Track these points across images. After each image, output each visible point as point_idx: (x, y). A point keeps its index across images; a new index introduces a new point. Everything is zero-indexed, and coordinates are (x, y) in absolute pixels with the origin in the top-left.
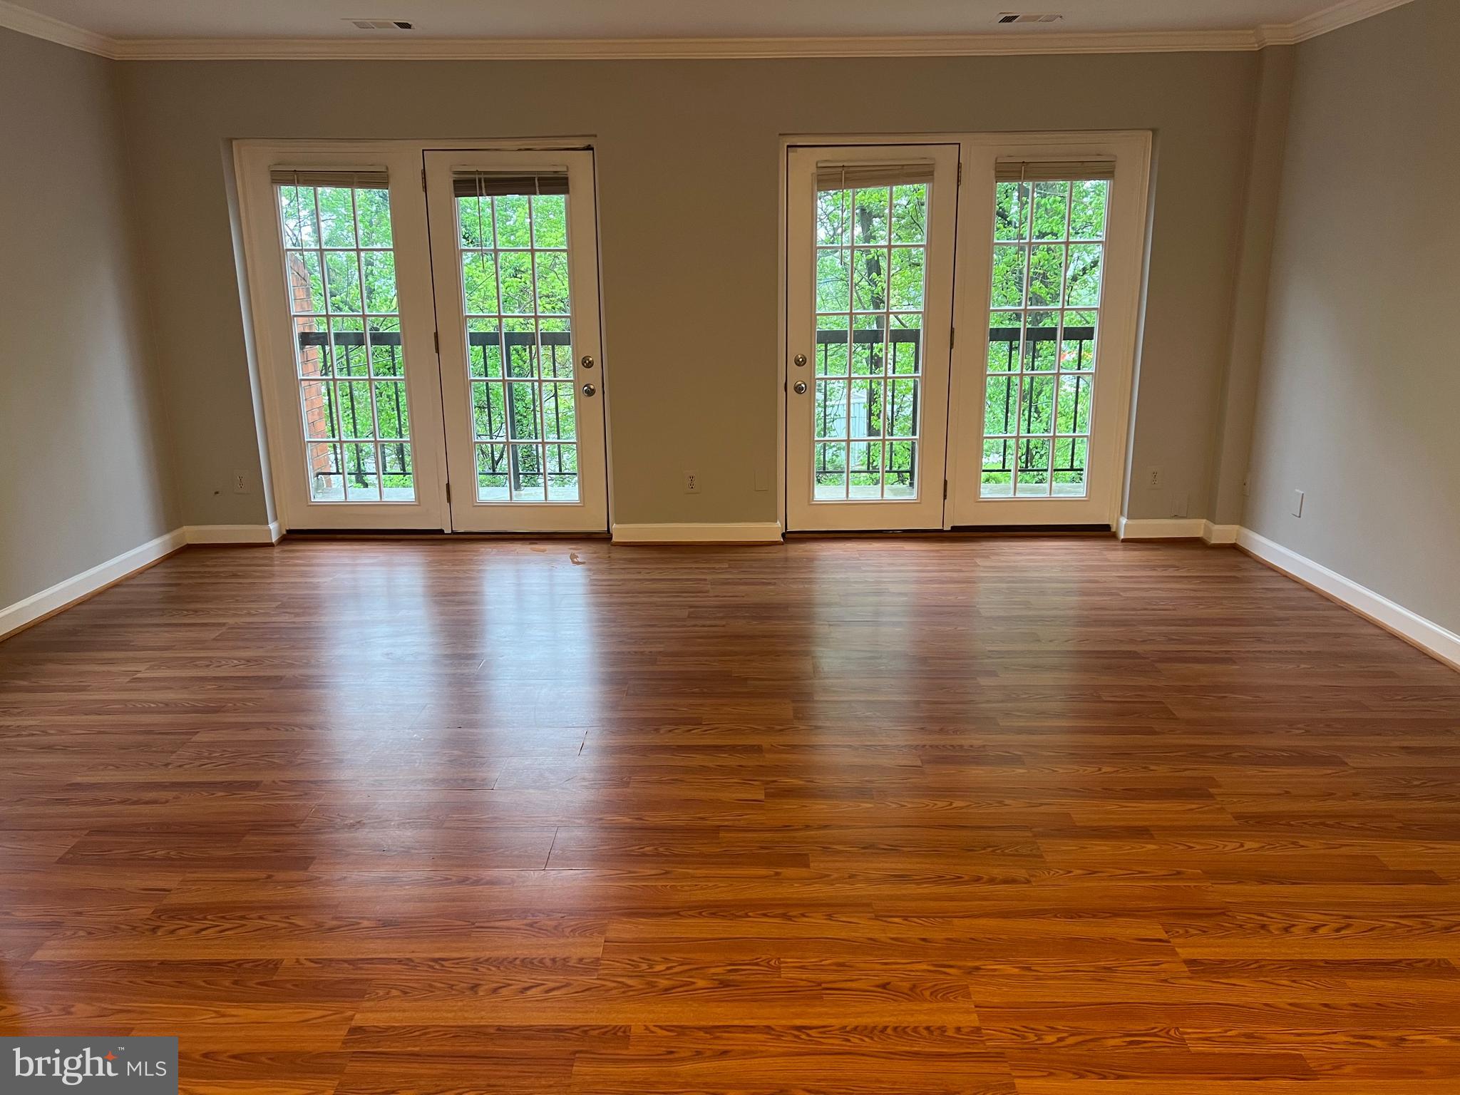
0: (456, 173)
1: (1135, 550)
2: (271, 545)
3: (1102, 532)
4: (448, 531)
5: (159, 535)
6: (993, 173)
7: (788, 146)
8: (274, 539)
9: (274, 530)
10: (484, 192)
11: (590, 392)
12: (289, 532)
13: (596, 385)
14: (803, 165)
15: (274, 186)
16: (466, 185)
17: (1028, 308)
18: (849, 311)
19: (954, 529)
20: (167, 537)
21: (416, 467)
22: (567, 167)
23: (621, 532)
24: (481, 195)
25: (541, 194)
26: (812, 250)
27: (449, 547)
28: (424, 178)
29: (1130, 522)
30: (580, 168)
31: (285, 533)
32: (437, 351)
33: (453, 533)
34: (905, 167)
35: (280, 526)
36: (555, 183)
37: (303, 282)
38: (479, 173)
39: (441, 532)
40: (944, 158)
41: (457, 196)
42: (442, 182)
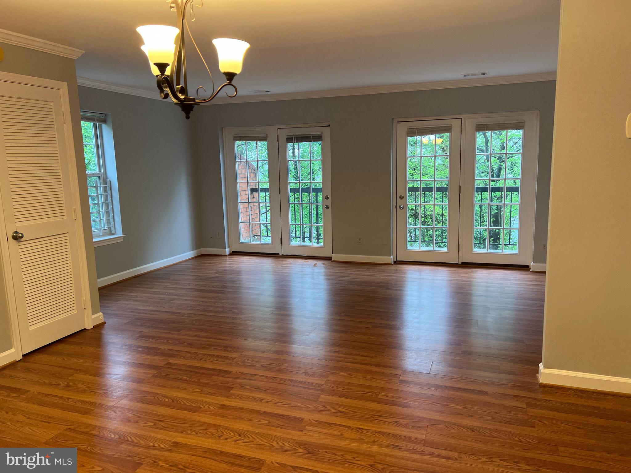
0: (287, 135)
1: (537, 275)
2: (226, 256)
3: (524, 268)
4: (281, 254)
5: (193, 250)
6: (475, 128)
7: (397, 122)
8: (227, 254)
9: (227, 251)
10: (295, 141)
11: (327, 208)
12: (233, 252)
13: (330, 206)
14: (402, 128)
15: (234, 141)
16: (291, 139)
17: (491, 178)
18: (420, 180)
19: (463, 263)
20: (195, 251)
21: (272, 234)
22: (322, 133)
23: (335, 257)
24: (295, 142)
25: (313, 141)
26: (406, 158)
27: (281, 259)
28: (278, 137)
29: (534, 264)
30: (326, 132)
31: (232, 252)
32: (280, 194)
33: (282, 255)
34: (440, 127)
35: (230, 250)
36: (317, 138)
37: (254, 171)
38: (294, 135)
39: (278, 254)
40: (455, 124)
41: (288, 143)
42: (283, 138)
